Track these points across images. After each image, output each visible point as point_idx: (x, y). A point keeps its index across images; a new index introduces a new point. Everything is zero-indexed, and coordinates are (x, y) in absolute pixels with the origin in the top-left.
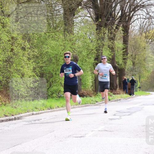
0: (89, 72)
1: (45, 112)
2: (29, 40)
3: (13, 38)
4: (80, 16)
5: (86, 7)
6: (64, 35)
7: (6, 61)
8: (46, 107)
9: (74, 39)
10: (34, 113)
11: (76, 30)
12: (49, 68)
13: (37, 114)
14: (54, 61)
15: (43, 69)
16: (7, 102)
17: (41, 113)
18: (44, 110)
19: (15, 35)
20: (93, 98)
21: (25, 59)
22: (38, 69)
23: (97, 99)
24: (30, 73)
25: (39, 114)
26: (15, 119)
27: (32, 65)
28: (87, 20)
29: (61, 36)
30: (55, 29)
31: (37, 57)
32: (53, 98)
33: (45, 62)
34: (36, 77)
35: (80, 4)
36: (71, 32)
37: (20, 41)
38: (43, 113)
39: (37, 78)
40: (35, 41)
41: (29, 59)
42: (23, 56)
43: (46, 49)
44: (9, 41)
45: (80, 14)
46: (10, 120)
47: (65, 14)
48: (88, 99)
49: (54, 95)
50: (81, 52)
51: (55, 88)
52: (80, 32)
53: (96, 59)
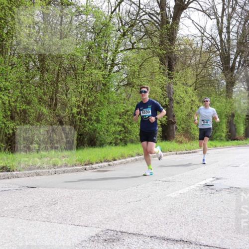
0: (242, 124)
3: (192, 100)
4: (237, 87)
5: (241, 81)
7: (188, 115)
8: (212, 146)
9: (233, 102)
11: (234, 96)
16: (187, 141)
19: (193, 99)
20: (244, 141)
23: (247, 142)
26: (192, 152)
28: (242, 90)
29: (224, 100)
30: (220, 95)
32: (217, 140)
35: (238, 79)
36: (231, 97)
37: (197, 102)
44: (190, 102)
45: (237, 86)
46: (189, 153)
47: (227, 85)
48: (241, 142)
49: (218, 138)
51: (218, 134)
52: (237, 98)
53: (247, 116)
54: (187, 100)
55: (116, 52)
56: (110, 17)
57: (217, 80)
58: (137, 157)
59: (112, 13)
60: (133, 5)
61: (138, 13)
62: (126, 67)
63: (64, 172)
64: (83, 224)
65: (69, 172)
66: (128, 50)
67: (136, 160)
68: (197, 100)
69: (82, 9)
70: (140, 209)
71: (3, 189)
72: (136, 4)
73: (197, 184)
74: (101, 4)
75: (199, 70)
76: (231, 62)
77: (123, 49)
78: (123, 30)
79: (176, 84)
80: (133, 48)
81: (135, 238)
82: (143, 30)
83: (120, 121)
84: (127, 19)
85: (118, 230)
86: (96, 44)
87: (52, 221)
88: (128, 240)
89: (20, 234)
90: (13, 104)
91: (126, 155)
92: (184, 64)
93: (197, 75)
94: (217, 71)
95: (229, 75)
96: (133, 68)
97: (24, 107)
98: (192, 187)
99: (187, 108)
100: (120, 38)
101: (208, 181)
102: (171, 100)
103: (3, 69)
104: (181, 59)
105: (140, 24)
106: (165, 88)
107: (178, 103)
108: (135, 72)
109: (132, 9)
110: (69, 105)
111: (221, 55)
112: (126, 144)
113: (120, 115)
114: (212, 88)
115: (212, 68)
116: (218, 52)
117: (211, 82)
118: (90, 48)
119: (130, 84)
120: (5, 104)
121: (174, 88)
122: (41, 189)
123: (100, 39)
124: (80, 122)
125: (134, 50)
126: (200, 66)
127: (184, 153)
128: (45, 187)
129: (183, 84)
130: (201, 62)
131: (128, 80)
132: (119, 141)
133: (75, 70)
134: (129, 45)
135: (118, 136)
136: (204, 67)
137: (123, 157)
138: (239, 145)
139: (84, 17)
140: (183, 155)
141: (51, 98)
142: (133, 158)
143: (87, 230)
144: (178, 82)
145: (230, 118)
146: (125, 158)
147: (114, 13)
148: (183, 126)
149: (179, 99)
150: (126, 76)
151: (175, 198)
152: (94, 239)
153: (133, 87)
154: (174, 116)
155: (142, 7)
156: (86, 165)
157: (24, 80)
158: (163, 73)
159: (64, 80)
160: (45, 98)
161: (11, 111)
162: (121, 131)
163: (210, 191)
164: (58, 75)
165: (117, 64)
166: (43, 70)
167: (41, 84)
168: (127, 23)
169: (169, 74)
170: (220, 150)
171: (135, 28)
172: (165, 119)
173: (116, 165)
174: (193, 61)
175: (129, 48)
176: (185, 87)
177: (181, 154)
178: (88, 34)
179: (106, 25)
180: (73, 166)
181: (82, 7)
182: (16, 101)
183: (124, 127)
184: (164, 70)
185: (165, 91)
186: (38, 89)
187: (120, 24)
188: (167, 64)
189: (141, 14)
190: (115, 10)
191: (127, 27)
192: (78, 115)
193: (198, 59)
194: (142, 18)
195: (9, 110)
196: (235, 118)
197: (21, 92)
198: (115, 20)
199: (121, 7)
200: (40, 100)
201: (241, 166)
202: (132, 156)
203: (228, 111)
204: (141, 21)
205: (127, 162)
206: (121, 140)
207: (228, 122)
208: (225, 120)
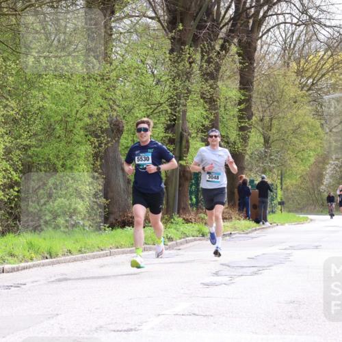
1: (34, 266)
4: (129, 16)
8: (36, 252)
9: (113, 75)
10: (7, 266)
12: (47, 150)
13: (13, 270)
14: (59, 131)
15: (30, 153)
17: (24, 268)
18: (32, 259)
22: (18, 152)
23: (172, 231)
25: (18, 270)
27: (2, 142)
28: (147, 27)
31: (15, 121)
33: (35, 135)
34: (13, 172)
38: (30, 267)
40: (10, 78)
45: (127, 10)
50: (130, 110)
52: (128, 57)
53: (170, 127)
145: (104, 139)
196: (122, 141)
203: (97, 111)
207: (96, 156)
208: (85, 149)
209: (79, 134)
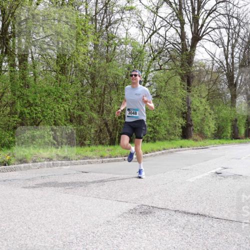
0: (243, 127)
2: (213, 110)
3: (205, 109)
6: (231, 108)
7: (202, 120)
8: (220, 143)
9: (236, 110)
10: (215, 146)
12: (223, 124)
14: (225, 120)
15: (219, 124)
16: (202, 140)
19: (206, 107)
20: (244, 140)
21: (211, 119)
22: (217, 124)
23: (246, 141)
24: (213, 126)
25: (217, 146)
26: (205, 148)
27: (214, 122)
29: (230, 109)
30: (226, 105)
31: (217, 118)
33: (220, 121)
36: (234, 106)
38: (219, 146)
39: (216, 129)
41: (213, 119)
42: (210, 117)
43: (221, 114)
46: (203, 148)
47: (232, 97)
48: (242, 140)
49: (225, 138)
50: (239, 117)
51: (225, 134)
53: (247, 120)
54: (202, 108)
55: (148, 72)
56: (144, 46)
57: (224, 93)
58: (163, 151)
59: (145, 43)
60: (161, 37)
61: (165, 43)
62: (155, 83)
63: (109, 161)
64: (124, 200)
65: (112, 161)
66: (156, 70)
67: (163, 153)
68: (209, 108)
69: (122, 40)
70: (166, 190)
71: (65, 173)
72: (162, 37)
73: (209, 172)
74: (137, 37)
75: (210, 86)
76: (235, 80)
77: (153, 69)
78: (154, 55)
79: (193, 96)
80: (161, 69)
81: (163, 212)
82: (168, 56)
83: (151, 124)
84: (157, 48)
85: (150, 205)
86: (133, 66)
87: (101, 197)
88: (157, 213)
89: (78, 206)
90: (72, 111)
91: (155, 149)
92: (199, 81)
93: (209, 90)
94: (224, 87)
95: (234, 90)
96: (161, 84)
97: (80, 113)
98: (206, 174)
99: (201, 114)
100: (151, 62)
101: (218, 170)
102: (189, 108)
103: (65, 85)
104: (196, 77)
105: (166, 51)
106: (185, 99)
107: (195, 110)
108: (162, 87)
109: (160, 40)
110: (112, 112)
111: (227, 74)
112: (155, 141)
113: (150, 119)
114: (220, 99)
115: (221, 85)
116: (225, 72)
117: (219, 94)
118: (129, 69)
119: (158, 96)
120: (66, 111)
121: (191, 99)
122: (92, 174)
123: (136, 63)
124: (121, 124)
125: (162, 71)
126: (211, 82)
127: (199, 149)
128: (95, 172)
129: (198, 96)
130: (212, 79)
131: (157, 93)
132: (149, 139)
133: (117, 85)
134: (158, 67)
135: (149, 135)
136: (215, 83)
137: (153, 151)
138: (240, 143)
139: (124, 46)
140: (198, 150)
141: (100, 107)
142: (160, 152)
143: (127, 204)
144: (194, 95)
145: (234, 122)
146: (154, 152)
147: (147, 43)
148: (198, 128)
149: (195, 107)
150: (155, 90)
151: (193, 182)
152: (132, 211)
153: (161, 98)
154: (191, 120)
155: (167, 38)
156: (125, 156)
157: (80, 93)
158: (184, 88)
159: (109, 93)
160: (95, 106)
161: (70, 116)
162: (151, 131)
163: (219, 178)
164: (105, 90)
165: (149, 81)
166: (94, 85)
167: (92, 96)
168: (156, 51)
169: (188, 89)
170: (226, 147)
171: (162, 54)
172: (184, 122)
173: (147, 156)
174: (206, 79)
175: (157, 69)
176: (200, 99)
177: (197, 149)
178: (127, 58)
179: (141, 52)
180: (115, 157)
181: (123, 39)
182: (74, 109)
183: (153, 128)
184: (184, 85)
185: (185, 101)
186: (90, 100)
187: (151, 51)
188: (186, 81)
189: (167, 44)
190: (147, 41)
191: (156, 53)
192: (119, 119)
193: (209, 78)
194: (168, 47)
195: (69, 115)
196: (237, 123)
197: (78, 102)
198: (147, 48)
199: (152, 39)
200: (92, 108)
201: (242, 159)
202: (160, 151)
203: (232, 117)
204: (167, 49)
205: (156, 155)
206: (151, 138)
207: (232, 125)
208: (230, 124)
209: (229, 121)
